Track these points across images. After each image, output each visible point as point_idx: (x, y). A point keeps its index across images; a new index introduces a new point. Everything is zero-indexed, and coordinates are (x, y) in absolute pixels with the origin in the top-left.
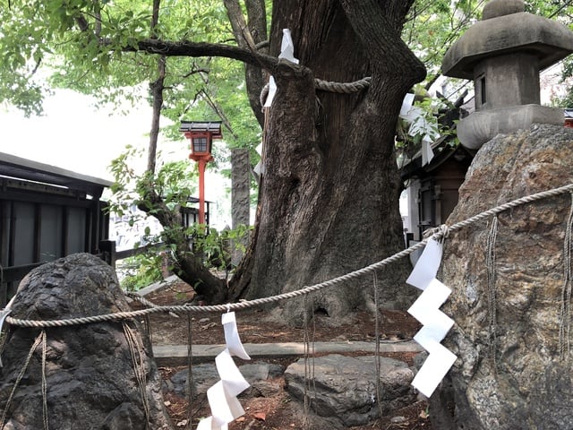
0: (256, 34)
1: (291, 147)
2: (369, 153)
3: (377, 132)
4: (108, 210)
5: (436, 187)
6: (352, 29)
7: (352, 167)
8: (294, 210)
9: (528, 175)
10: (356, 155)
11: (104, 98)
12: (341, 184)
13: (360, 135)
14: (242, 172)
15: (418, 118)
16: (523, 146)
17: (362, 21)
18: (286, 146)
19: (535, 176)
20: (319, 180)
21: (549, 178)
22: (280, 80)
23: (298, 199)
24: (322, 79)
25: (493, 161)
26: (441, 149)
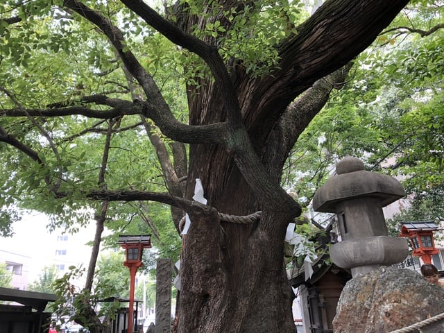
0: (180, 171)
1: (202, 268)
2: (265, 270)
3: (269, 254)
4: (48, 326)
5: (320, 295)
6: (245, 180)
7: (251, 283)
8: (205, 322)
9: (384, 314)
10: (254, 272)
11: (60, 220)
12: (244, 298)
13: (256, 256)
14: (165, 278)
15: (299, 244)
16: (377, 287)
17: (251, 175)
18: (198, 267)
19: (389, 315)
20: (225, 296)
21: (401, 317)
22: (193, 217)
23: (208, 312)
24: (225, 213)
25: (356, 298)
26: (320, 265)
